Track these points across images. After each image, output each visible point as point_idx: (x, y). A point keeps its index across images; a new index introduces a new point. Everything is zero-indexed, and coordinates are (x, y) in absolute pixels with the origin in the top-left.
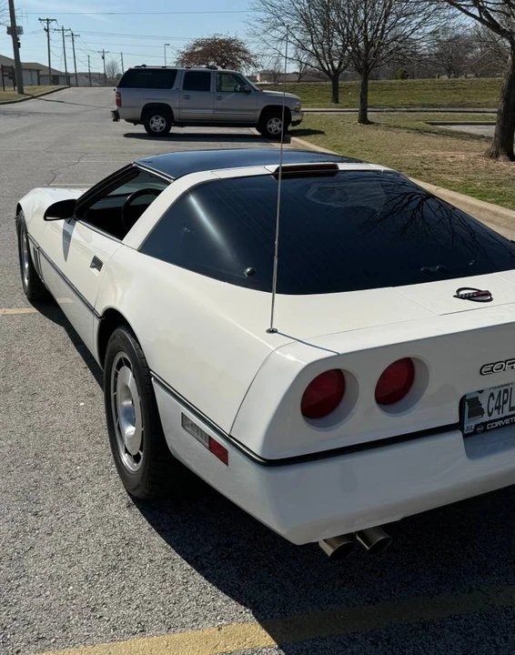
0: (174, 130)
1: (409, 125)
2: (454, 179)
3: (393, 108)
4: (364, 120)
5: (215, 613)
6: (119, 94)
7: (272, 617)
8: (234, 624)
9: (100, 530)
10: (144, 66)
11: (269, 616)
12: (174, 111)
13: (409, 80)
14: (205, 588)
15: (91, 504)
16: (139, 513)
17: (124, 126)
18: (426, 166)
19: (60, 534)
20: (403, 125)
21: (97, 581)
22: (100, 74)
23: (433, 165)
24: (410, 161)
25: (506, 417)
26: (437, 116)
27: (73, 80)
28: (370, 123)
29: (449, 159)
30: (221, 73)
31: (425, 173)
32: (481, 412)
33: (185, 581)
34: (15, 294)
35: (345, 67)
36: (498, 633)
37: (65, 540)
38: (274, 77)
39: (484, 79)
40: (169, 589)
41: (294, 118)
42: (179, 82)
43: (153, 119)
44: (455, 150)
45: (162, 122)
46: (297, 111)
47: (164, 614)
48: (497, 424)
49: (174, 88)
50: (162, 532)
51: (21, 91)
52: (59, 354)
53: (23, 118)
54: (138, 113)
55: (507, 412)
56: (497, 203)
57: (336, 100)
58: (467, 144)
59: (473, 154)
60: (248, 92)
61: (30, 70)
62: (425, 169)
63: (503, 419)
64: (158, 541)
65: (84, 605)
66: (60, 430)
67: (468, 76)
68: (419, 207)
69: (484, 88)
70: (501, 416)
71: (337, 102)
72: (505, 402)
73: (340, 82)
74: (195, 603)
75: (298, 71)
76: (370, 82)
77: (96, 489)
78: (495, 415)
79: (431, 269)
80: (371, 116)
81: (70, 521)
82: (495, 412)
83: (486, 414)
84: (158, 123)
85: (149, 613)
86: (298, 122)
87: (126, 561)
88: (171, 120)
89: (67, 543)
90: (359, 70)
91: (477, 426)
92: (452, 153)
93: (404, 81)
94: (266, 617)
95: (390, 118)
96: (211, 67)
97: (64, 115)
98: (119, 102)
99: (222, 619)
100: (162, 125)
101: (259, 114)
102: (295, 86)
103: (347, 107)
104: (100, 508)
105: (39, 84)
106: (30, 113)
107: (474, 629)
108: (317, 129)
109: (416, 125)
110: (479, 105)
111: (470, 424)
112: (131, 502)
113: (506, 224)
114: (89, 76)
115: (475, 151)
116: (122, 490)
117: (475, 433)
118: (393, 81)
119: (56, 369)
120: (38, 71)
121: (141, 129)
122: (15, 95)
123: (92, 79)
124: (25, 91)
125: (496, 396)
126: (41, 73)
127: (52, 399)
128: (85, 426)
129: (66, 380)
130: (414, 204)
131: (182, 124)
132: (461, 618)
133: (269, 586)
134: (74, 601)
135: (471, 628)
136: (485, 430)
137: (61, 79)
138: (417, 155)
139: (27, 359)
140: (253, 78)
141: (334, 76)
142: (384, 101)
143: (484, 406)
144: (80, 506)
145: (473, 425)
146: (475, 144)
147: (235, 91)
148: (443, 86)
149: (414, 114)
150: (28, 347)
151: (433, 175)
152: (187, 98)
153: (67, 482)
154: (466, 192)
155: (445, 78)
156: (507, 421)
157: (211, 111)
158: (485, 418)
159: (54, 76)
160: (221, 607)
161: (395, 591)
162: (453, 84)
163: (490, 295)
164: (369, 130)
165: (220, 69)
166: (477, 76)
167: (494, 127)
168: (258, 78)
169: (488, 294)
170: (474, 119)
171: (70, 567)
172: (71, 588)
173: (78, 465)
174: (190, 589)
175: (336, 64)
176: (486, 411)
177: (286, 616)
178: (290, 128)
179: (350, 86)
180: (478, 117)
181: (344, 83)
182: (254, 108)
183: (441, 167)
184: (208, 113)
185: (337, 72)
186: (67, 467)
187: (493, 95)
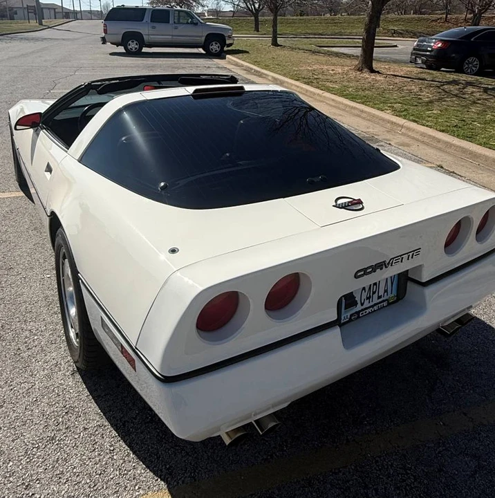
0: (145, 50)
1: (305, 47)
2: (334, 86)
3: (296, 36)
4: (275, 44)
5: (134, 482)
6: (105, 26)
7: (183, 482)
8: (150, 493)
9: (46, 400)
10: (123, 6)
11: (180, 482)
12: (144, 36)
13: (305, 17)
14: (128, 455)
15: (42, 373)
16: (81, 380)
17: (110, 48)
18: (316, 77)
19: (10, 406)
20: (301, 47)
21: (35, 455)
22: (98, 11)
23: (320, 76)
24: (305, 72)
25: (375, 305)
26: (323, 41)
27: (79, 16)
28: (279, 45)
29: (331, 72)
30: (179, 11)
31: (315, 81)
32: (356, 303)
33: (112, 448)
34: (10, 180)
35: (263, 8)
36: (371, 486)
37: (14, 411)
38: (216, 13)
39: (352, 16)
40: (98, 459)
41: (228, 42)
42: (147, 17)
43: (130, 42)
44: (334, 65)
45: (137, 44)
46: (230, 37)
47: (90, 487)
48: (368, 311)
49: (144, 21)
50: (97, 399)
51: (41, 24)
52: (35, 232)
53: (38, 43)
54: (119, 38)
55: (376, 300)
56: (363, 103)
57: (257, 29)
58: (342, 61)
59: (346, 68)
60: (196, 24)
61: (49, 9)
62: (315, 79)
63: (372, 306)
64: (93, 406)
65: (20, 482)
66: (25, 302)
67: (343, 14)
68: (305, 115)
69: (353, 23)
70: (371, 304)
71: (258, 31)
72: (374, 293)
73: (260, 18)
74: (118, 473)
75: (233, 10)
76: (278, 18)
77: (48, 358)
78: (367, 304)
79: (316, 180)
80: (280, 41)
81: (21, 391)
82: (367, 302)
83: (359, 304)
84: (133, 45)
85: (76, 487)
86: (230, 45)
87: (64, 431)
88: (142, 43)
89: (15, 415)
90: (271, 10)
91: (351, 315)
92: (333, 68)
93: (302, 18)
94: (178, 483)
95: (292, 42)
96: (172, 7)
97: (68, 40)
98: (105, 31)
99: (139, 488)
100: (136, 46)
101: (203, 39)
102: (230, 20)
103: (265, 34)
104: (49, 377)
105: (55, 18)
106: (46, 39)
107: (351, 483)
108: (244, 49)
109: (310, 47)
110: (350, 34)
111: (346, 315)
112: (76, 369)
113: (369, 118)
114: (91, 12)
115: (348, 66)
116: (69, 358)
117: (351, 320)
118: (295, 17)
119: (31, 246)
120: (55, 9)
121: (121, 49)
122: (37, 26)
123: (91, 15)
124: (44, 23)
125: (367, 290)
126: (56, 10)
127: (23, 273)
128: (46, 298)
129: (38, 256)
130: (301, 113)
131: (150, 46)
132: (340, 471)
133: (183, 450)
134: (11, 479)
135: (348, 481)
136: (359, 317)
137: (71, 15)
138: (310, 69)
139: (10, 237)
140: (202, 14)
141: (255, 14)
142: (288, 30)
143: (358, 299)
144: (31, 376)
145: (349, 315)
146: (348, 61)
147: (188, 23)
148: (327, 22)
149: (309, 39)
150: (13, 226)
151: (320, 83)
152: (154, 27)
153: (25, 352)
154: (343, 96)
155: (328, 15)
156: (376, 308)
157: (170, 37)
158: (359, 307)
159: (66, 13)
160: (140, 475)
161: (287, 446)
162: (333, 20)
163: (361, 203)
164: (278, 51)
165: (178, 8)
166: (348, 14)
167: (360, 48)
168: (206, 14)
169: (359, 202)
170: (347, 43)
171: (13, 441)
172: (11, 463)
173: (35, 335)
174: (115, 457)
175: (257, 6)
176: (359, 302)
177: (195, 480)
178: (225, 49)
179: (266, 20)
180: (349, 42)
181: (263, 18)
182: (200, 35)
183: (325, 77)
184: (168, 38)
185: (257, 11)
186: (26, 337)
187: (359, 27)
